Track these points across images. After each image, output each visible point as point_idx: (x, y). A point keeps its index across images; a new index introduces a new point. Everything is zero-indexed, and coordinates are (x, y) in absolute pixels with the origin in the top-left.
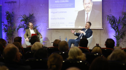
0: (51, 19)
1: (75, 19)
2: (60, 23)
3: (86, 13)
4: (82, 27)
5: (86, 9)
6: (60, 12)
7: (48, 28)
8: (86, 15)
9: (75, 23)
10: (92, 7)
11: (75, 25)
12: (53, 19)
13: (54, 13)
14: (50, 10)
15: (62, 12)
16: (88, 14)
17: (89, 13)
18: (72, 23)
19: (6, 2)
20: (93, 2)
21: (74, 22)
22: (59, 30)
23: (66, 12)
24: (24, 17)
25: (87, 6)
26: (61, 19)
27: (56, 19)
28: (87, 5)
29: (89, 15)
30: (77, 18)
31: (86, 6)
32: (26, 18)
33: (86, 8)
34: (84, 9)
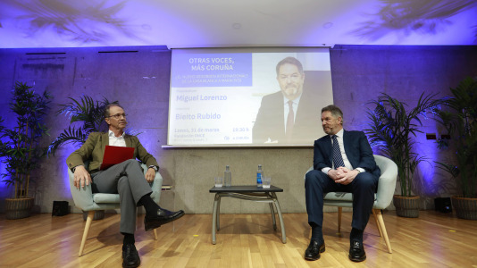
0: (178, 117)
1: (254, 117)
2: (207, 130)
3: (286, 100)
4: (276, 142)
5: (287, 91)
6: (207, 98)
7: (166, 144)
8: (286, 107)
9: (254, 130)
10: (304, 85)
11: (254, 137)
12: (184, 117)
13: (186, 101)
14: (174, 92)
15: (213, 98)
16: (294, 105)
17: (297, 101)
18: (242, 130)
19: (25, 66)
20: (305, 72)
21: (251, 126)
22: (199, 153)
23: (225, 98)
24: (84, 109)
25: (289, 82)
26: (208, 116)
27: (193, 117)
28: (289, 80)
29: (295, 108)
30: (259, 116)
31: (284, 82)
32: (92, 109)
33: (286, 87)
34: (280, 90)
